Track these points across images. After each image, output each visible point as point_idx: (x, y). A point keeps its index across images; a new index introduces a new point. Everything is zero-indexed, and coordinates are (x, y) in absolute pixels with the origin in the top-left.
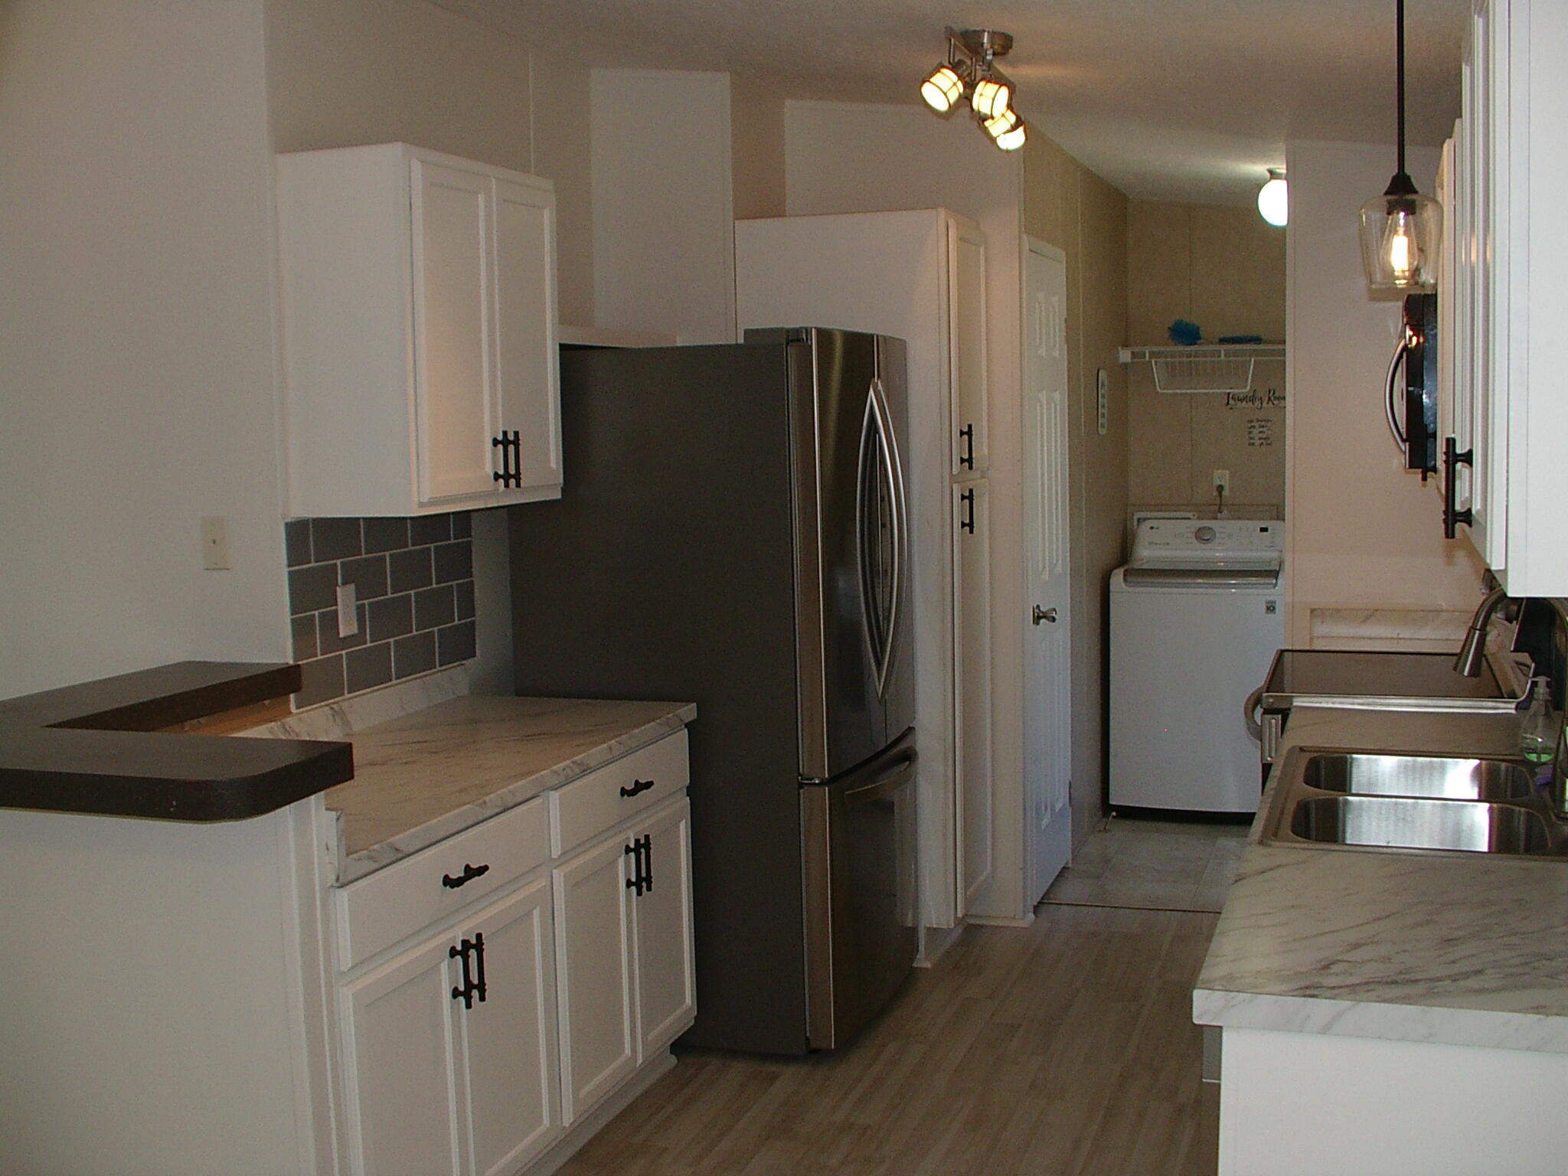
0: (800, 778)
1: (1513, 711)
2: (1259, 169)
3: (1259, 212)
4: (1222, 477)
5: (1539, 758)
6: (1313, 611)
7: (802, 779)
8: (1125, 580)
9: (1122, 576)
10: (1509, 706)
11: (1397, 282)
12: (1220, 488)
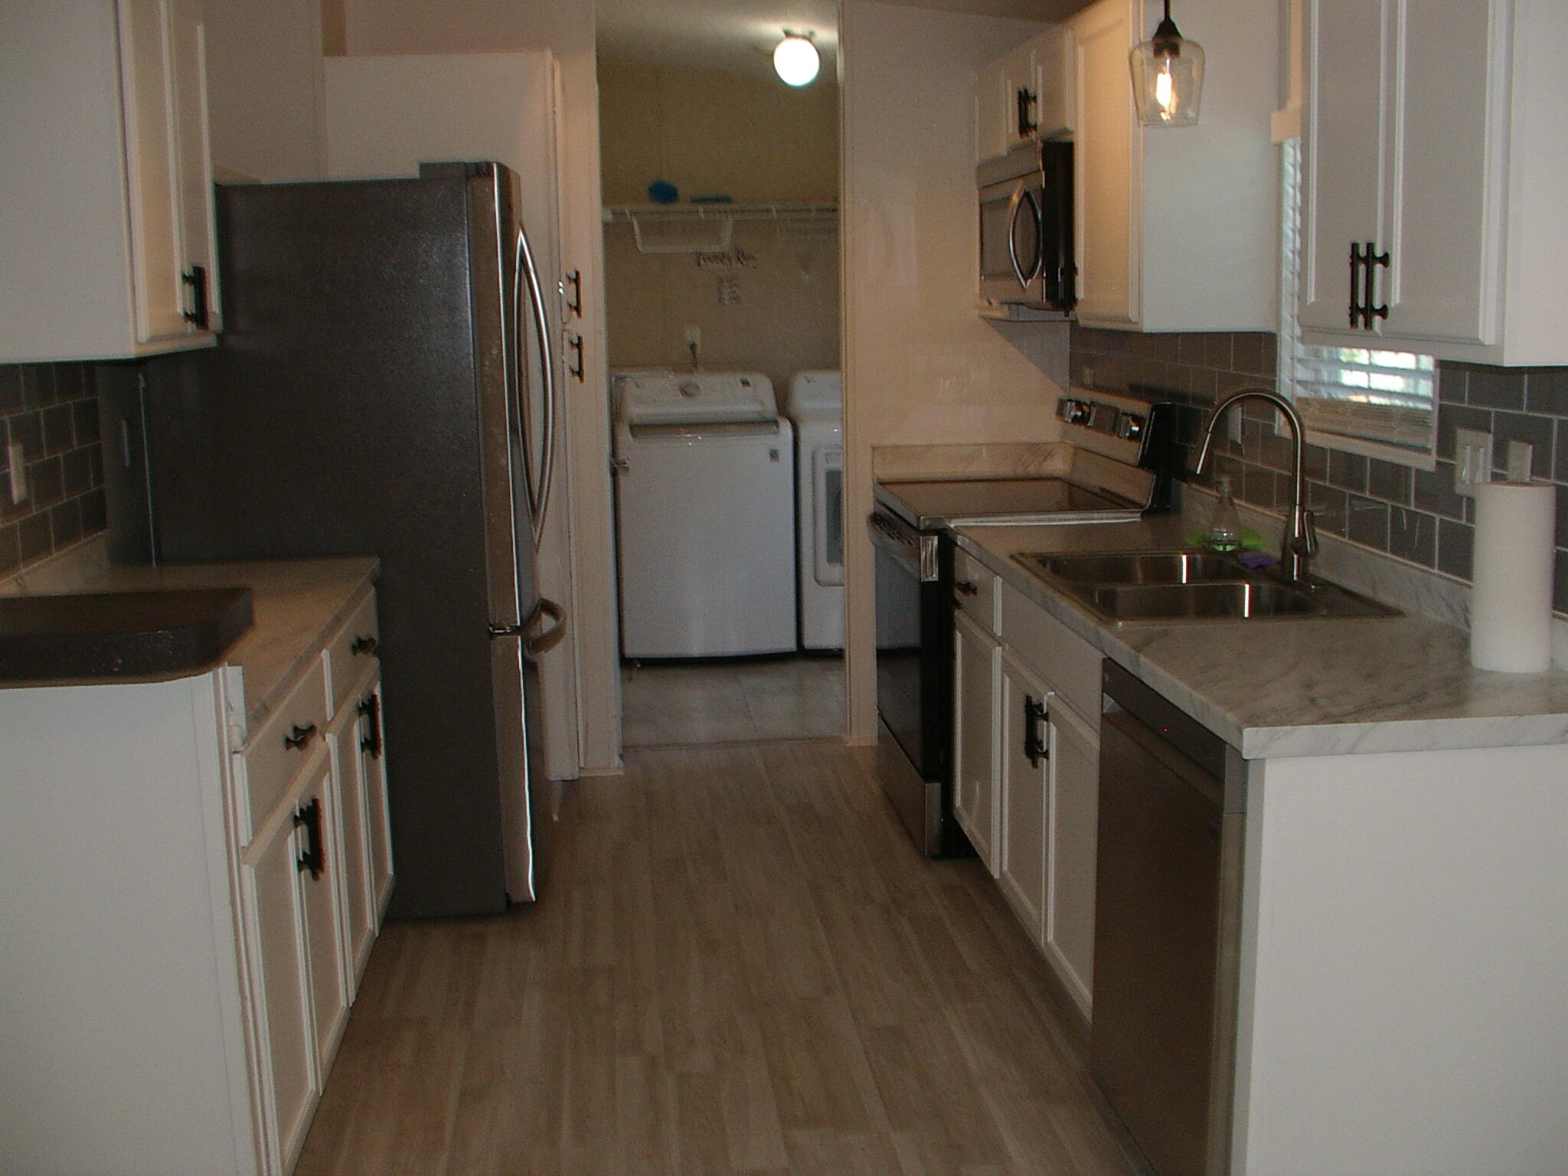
0: (491, 629)
1: (1139, 520)
2: (772, 28)
3: (775, 71)
4: (694, 334)
5: (1225, 548)
6: (874, 449)
7: (494, 629)
8: (634, 436)
9: (629, 435)
10: (1136, 515)
11: (1162, 114)
12: (693, 346)
